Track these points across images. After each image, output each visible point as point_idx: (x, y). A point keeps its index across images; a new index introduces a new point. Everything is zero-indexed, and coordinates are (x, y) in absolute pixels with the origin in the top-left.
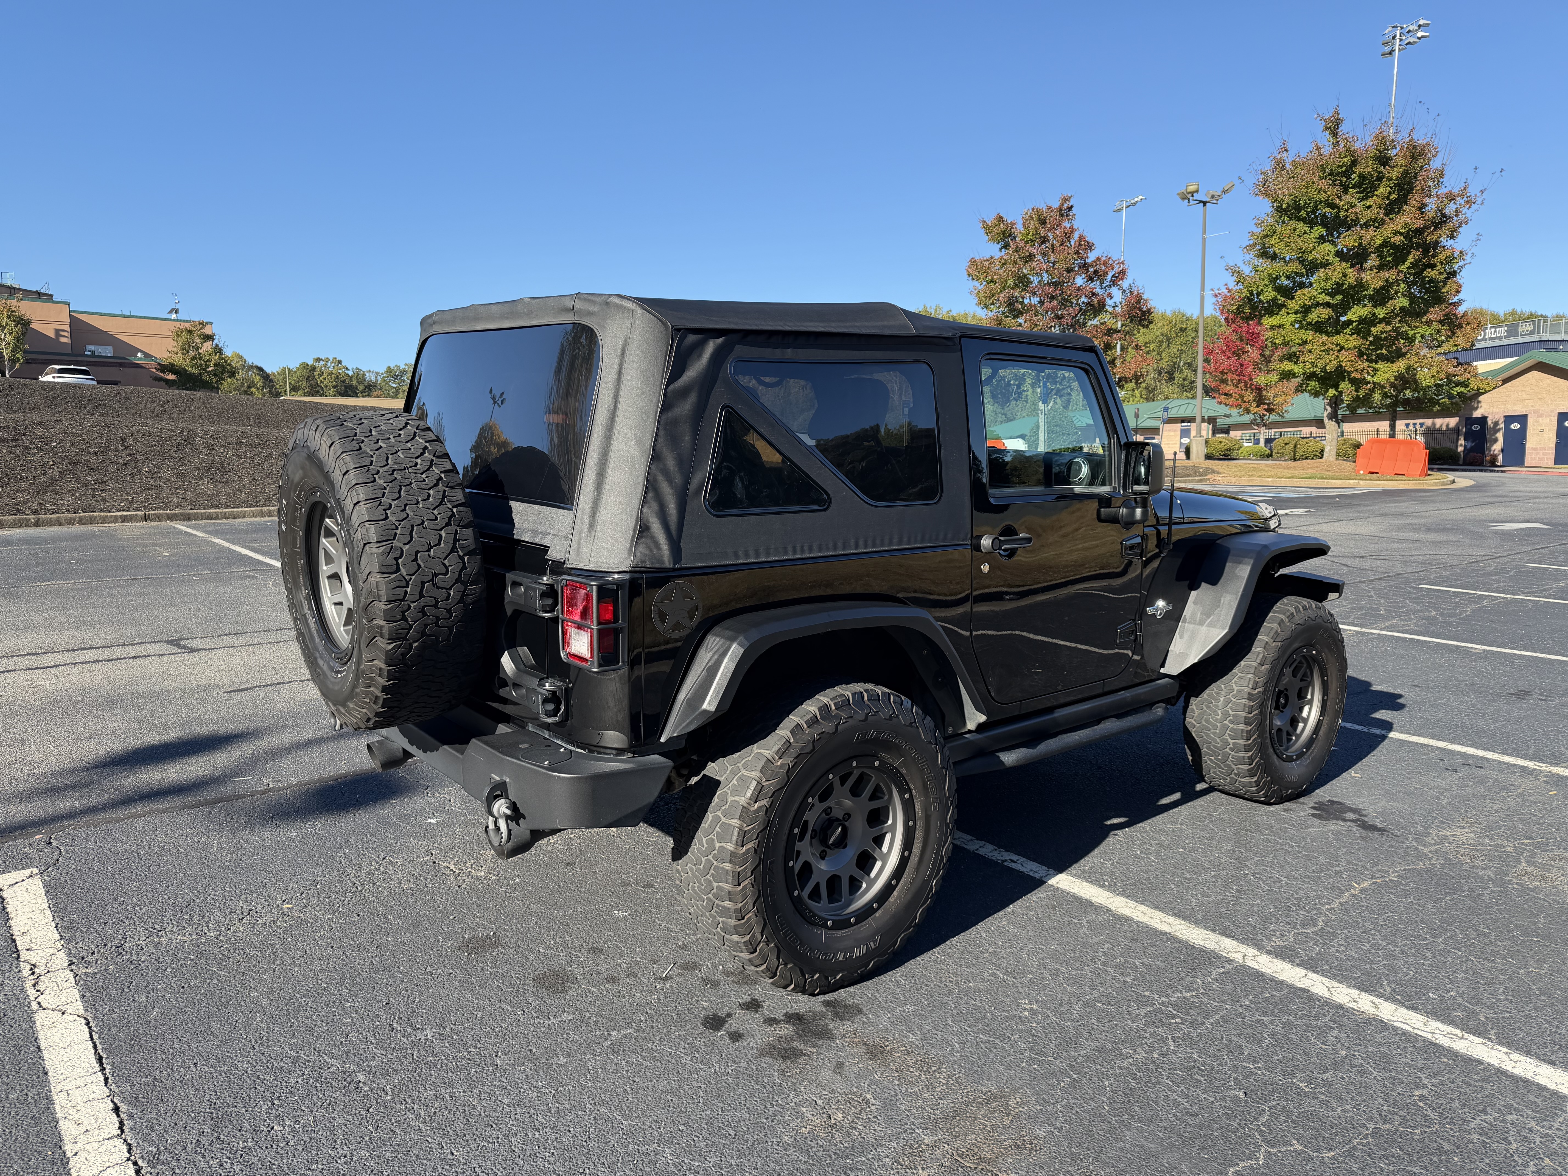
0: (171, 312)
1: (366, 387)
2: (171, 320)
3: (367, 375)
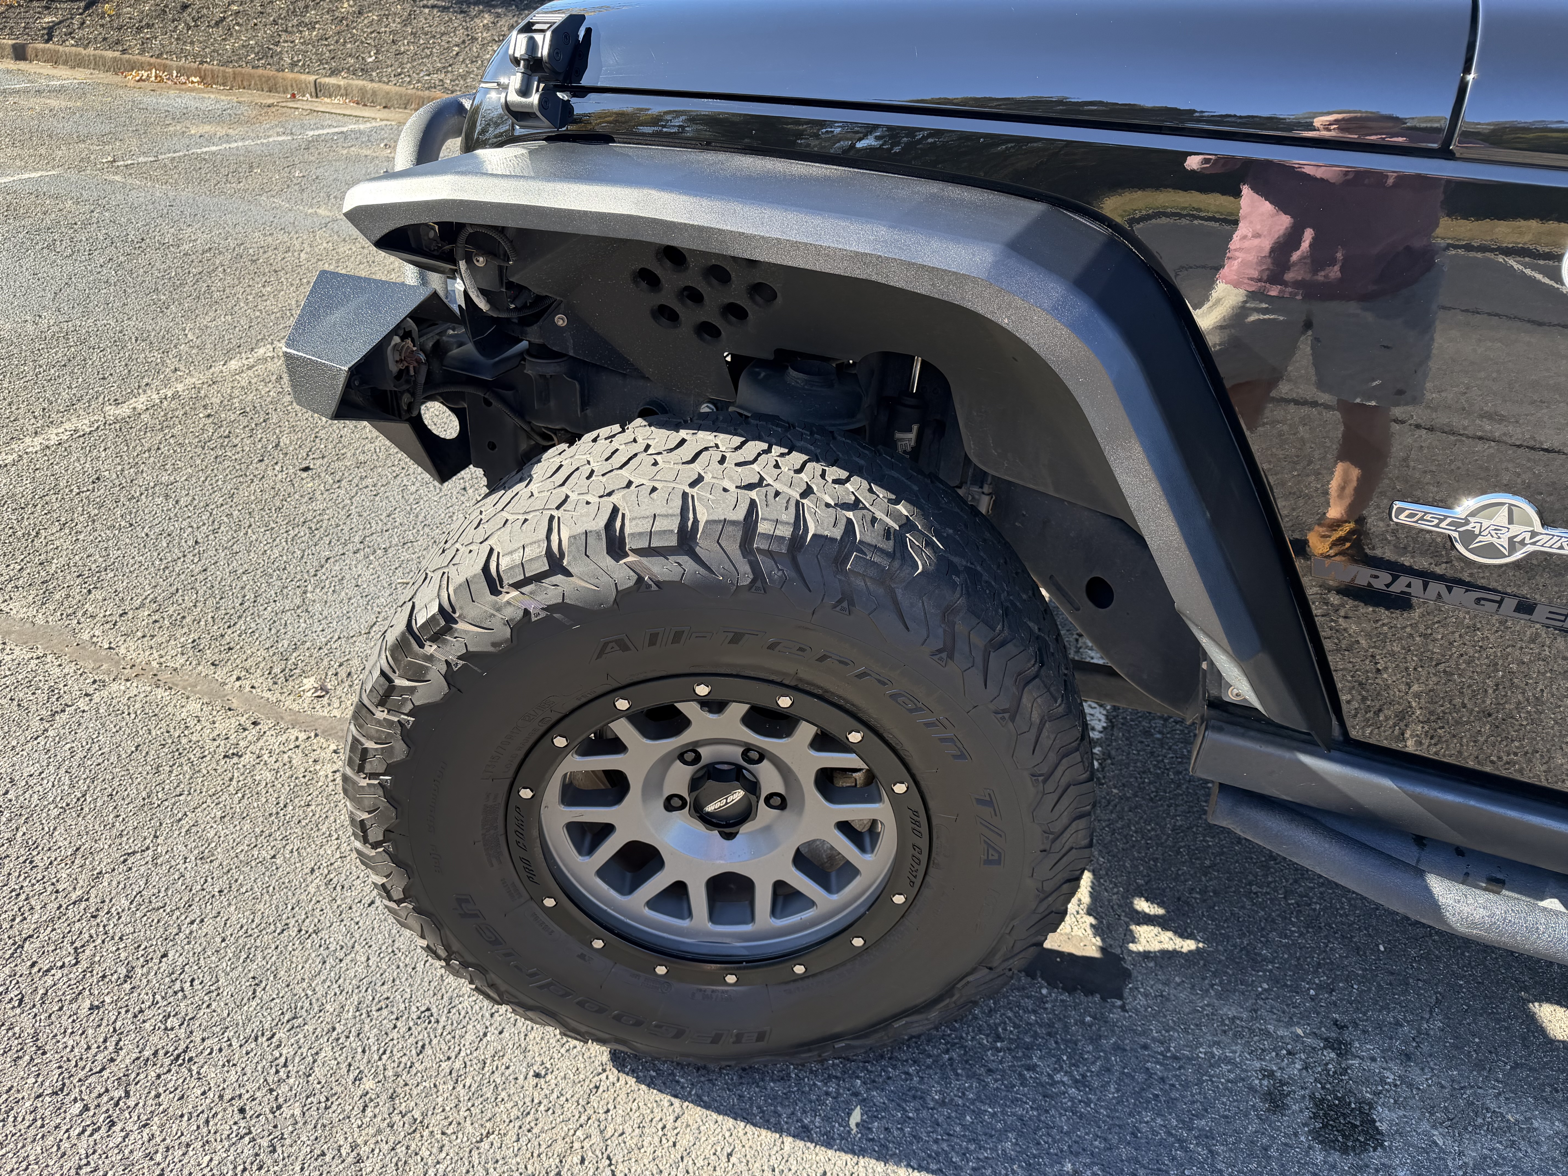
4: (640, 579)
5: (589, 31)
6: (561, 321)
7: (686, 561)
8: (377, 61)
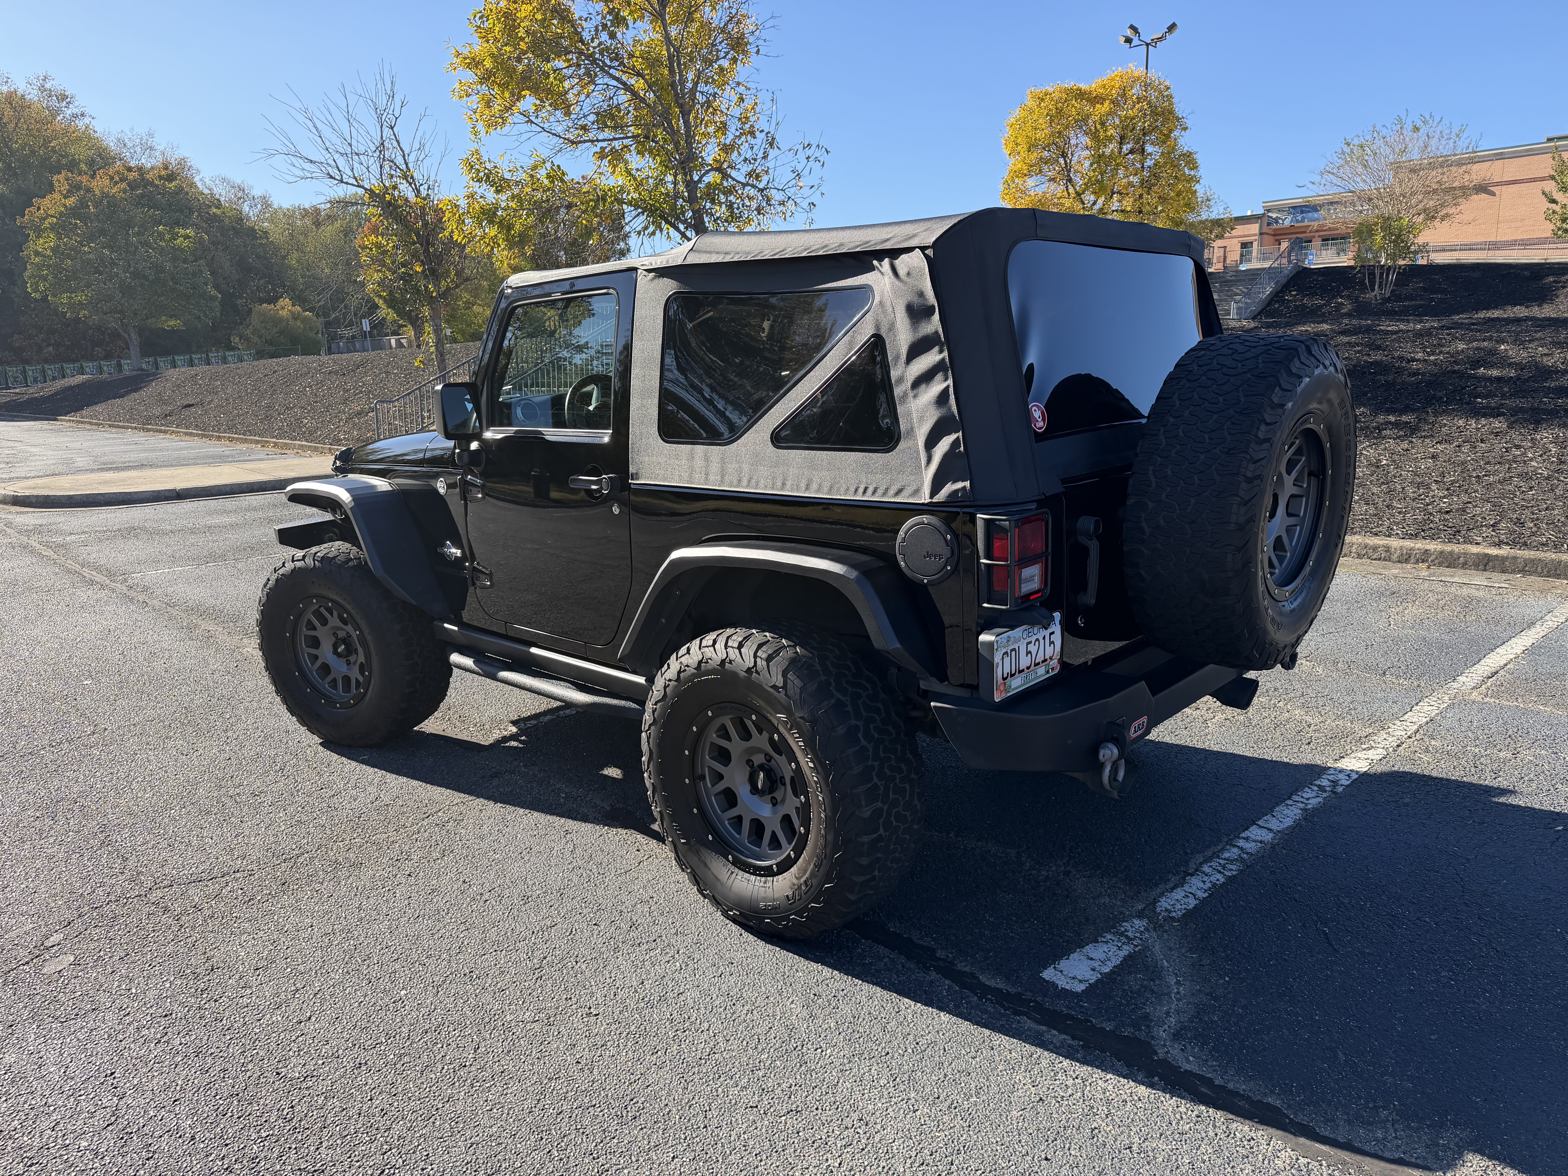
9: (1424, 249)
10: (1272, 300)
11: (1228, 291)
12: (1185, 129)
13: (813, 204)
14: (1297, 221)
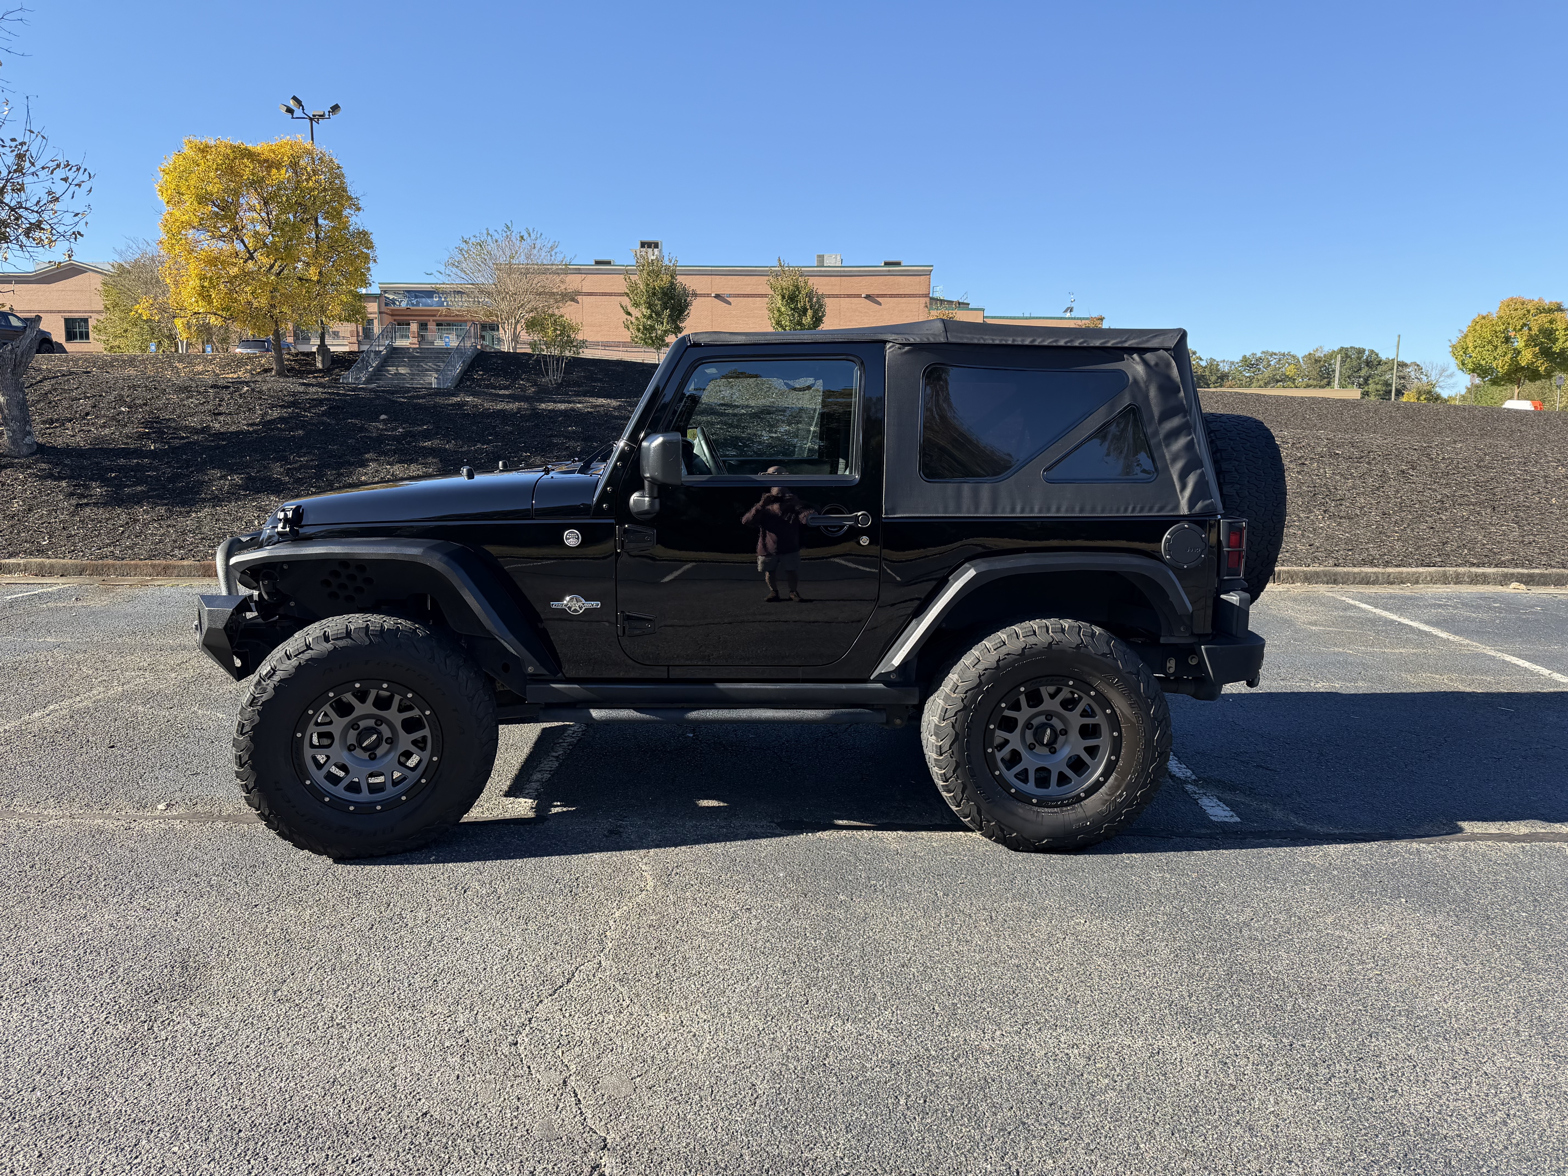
0: (1066, 311)
1: (1218, 378)
2: (1066, 318)
3: (1221, 365)
4: (335, 647)
5: (303, 510)
6: (292, 604)
7: (349, 640)
8: (50, 543)
9: (583, 344)
10: (462, 377)
11: (418, 366)
12: (359, 209)
13: (79, 233)
14: (413, 305)
